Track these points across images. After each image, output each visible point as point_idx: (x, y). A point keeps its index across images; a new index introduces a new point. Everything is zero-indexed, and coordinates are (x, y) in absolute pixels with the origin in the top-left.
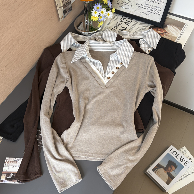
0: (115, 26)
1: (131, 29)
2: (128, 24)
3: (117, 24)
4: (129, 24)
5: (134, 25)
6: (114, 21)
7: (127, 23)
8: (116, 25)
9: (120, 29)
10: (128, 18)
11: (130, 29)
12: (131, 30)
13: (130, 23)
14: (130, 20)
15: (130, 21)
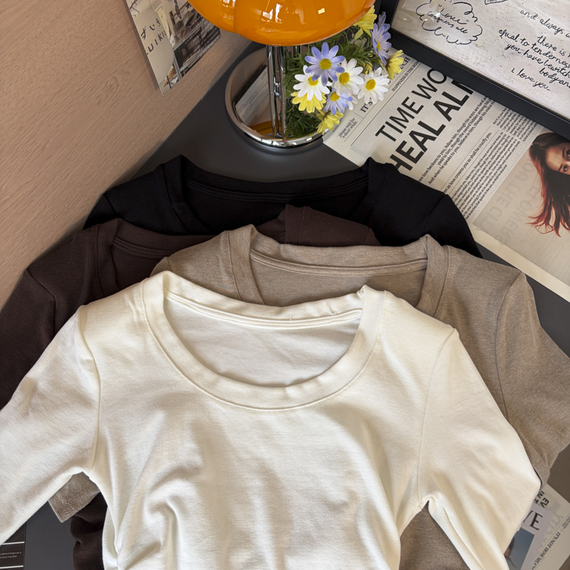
0: (392, 118)
1: (458, 140)
2: (448, 111)
3: (404, 104)
4: (452, 110)
5: (474, 119)
6: (393, 90)
7: (445, 109)
8: (399, 110)
9: (412, 134)
11: (455, 136)
12: (457, 145)
13: (457, 109)
15: (461, 100)
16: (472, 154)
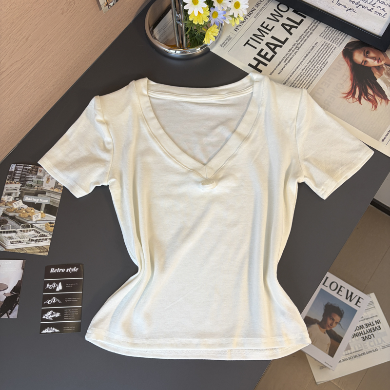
0: (254, 35)
1: (296, 47)
3: (262, 26)
4: (293, 28)
5: (307, 34)
6: (255, 17)
7: (288, 28)
8: (259, 30)
9: (267, 44)
10: (293, 11)
11: (294, 45)
12: (296, 50)
14: (298, 18)
16: (305, 55)
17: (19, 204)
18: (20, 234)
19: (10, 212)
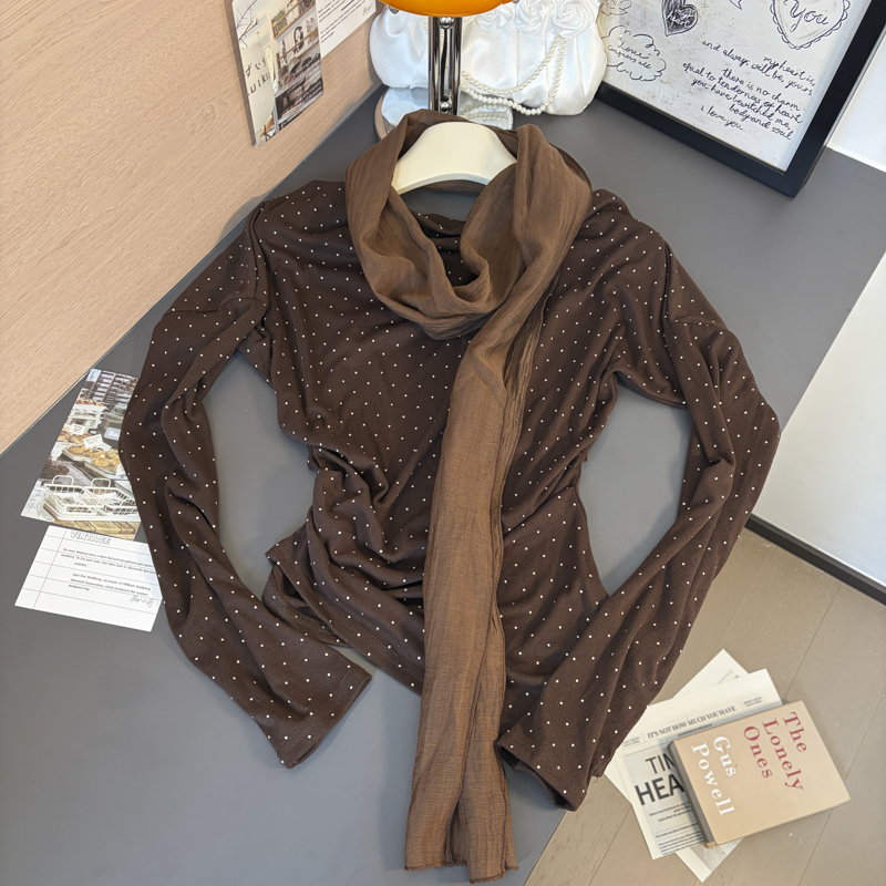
17: (96, 442)
18: (87, 495)
19: (76, 454)
